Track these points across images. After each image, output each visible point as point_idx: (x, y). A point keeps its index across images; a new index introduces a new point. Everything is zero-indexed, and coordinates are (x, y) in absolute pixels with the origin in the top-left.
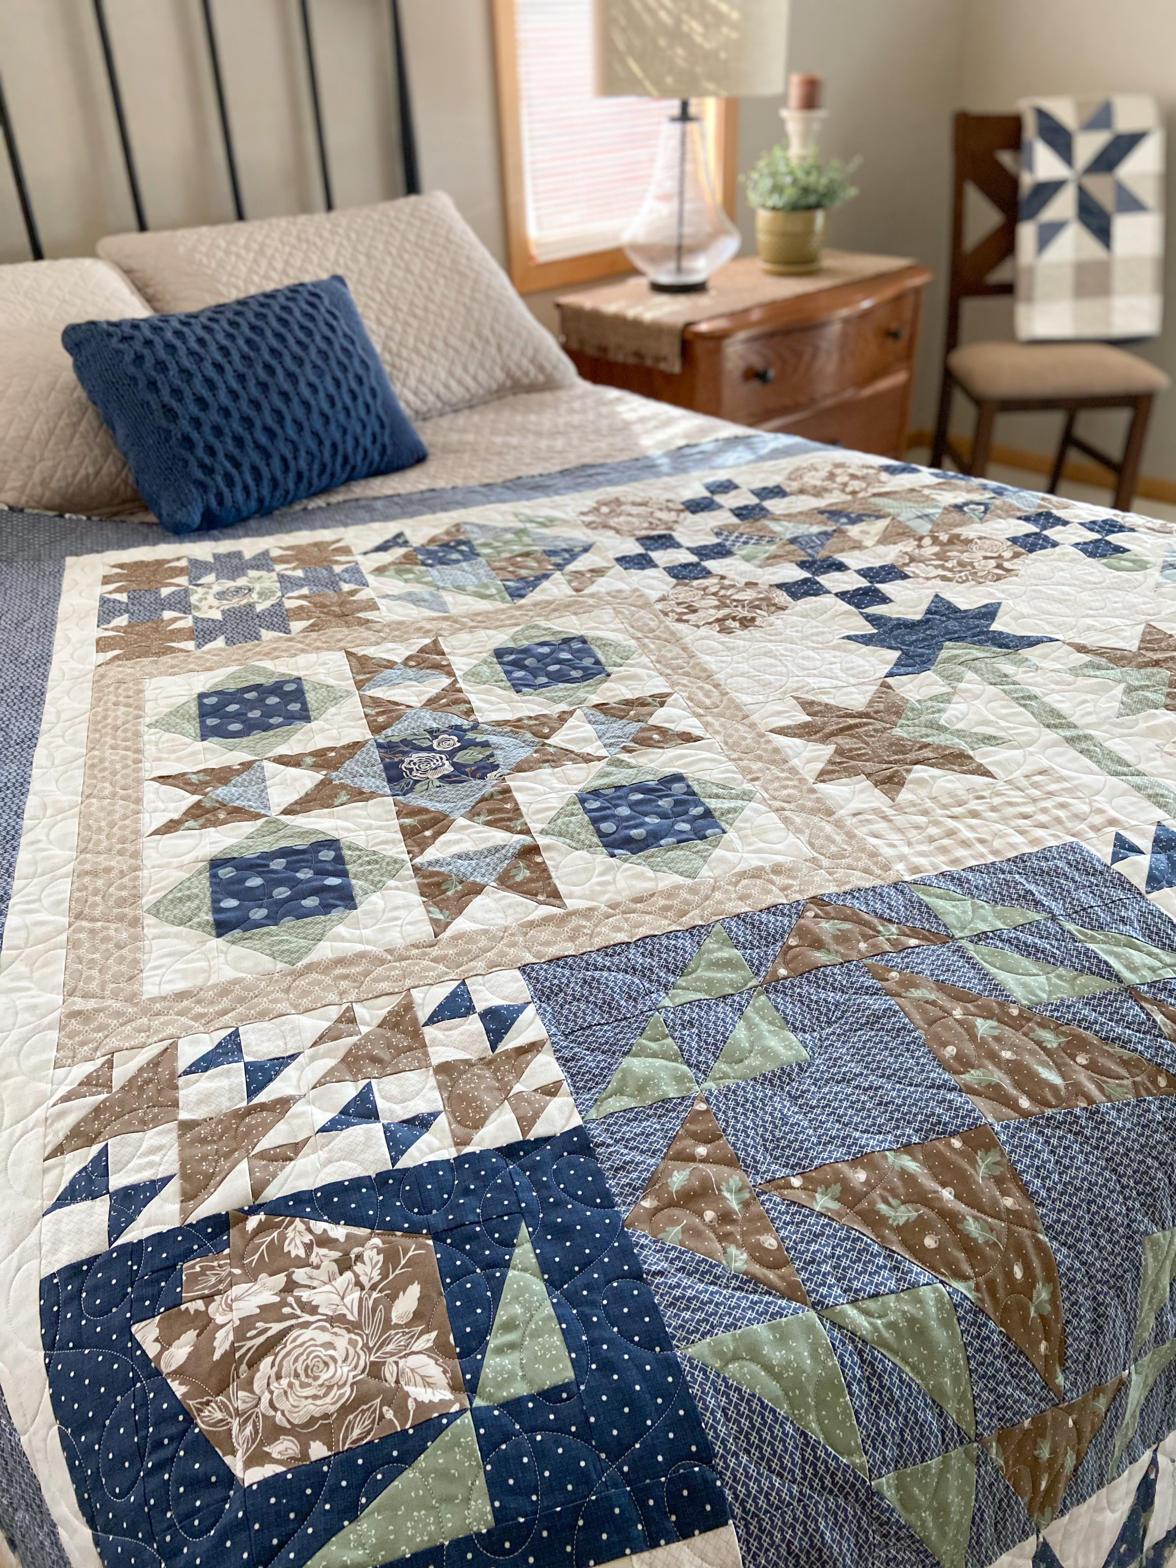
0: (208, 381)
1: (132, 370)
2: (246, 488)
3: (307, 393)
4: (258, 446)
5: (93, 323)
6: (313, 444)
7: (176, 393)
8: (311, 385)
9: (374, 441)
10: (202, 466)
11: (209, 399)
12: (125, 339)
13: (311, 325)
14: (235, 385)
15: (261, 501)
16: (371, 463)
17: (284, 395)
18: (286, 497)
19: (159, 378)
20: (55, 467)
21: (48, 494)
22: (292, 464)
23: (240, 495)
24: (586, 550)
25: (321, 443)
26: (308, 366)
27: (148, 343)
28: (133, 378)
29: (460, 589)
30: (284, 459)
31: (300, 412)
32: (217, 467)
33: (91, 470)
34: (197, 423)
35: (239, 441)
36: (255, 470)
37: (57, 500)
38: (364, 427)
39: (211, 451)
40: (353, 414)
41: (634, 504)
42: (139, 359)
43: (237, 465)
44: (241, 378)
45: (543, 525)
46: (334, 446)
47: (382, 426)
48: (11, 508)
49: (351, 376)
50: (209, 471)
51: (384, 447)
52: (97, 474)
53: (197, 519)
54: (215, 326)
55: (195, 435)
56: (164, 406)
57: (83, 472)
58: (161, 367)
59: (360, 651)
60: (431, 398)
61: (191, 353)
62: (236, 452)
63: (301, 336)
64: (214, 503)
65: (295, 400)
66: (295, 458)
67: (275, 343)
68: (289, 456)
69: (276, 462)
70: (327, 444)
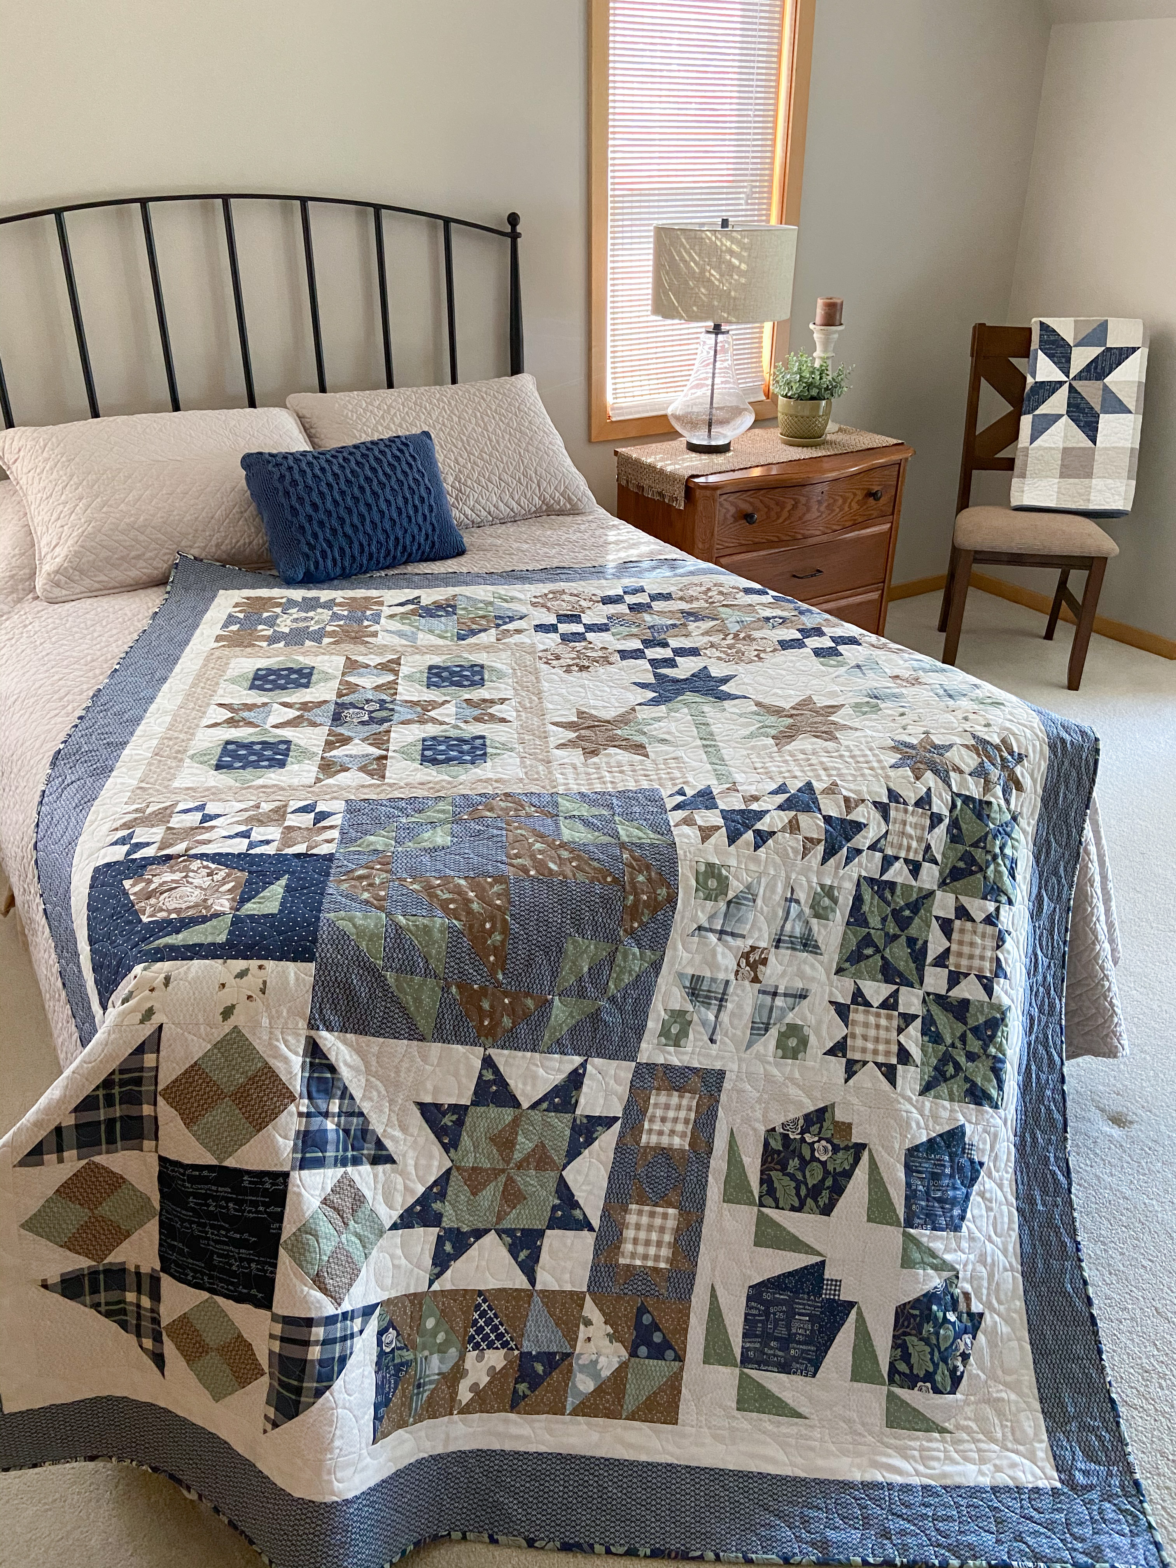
0: (321, 493)
1: (278, 485)
2: (334, 560)
3: (384, 507)
4: (345, 535)
5: (261, 453)
6: (382, 538)
7: (300, 499)
8: (387, 501)
9: (426, 539)
10: (308, 544)
11: (320, 505)
12: (277, 465)
13: (396, 464)
14: (338, 498)
15: (343, 568)
16: (423, 553)
17: (368, 505)
18: (361, 568)
19: (292, 490)
20: (226, 536)
21: (219, 552)
22: (366, 549)
23: (329, 563)
24: (521, 618)
25: (388, 537)
26: (388, 490)
27: (290, 468)
28: (277, 489)
29: (431, 631)
30: (361, 545)
31: (377, 518)
32: (318, 546)
33: (247, 541)
34: (310, 518)
35: (334, 531)
36: (342, 550)
37: (224, 556)
38: (420, 530)
39: (315, 536)
40: (413, 520)
41: (571, 595)
42: (282, 477)
43: (331, 546)
44: (342, 493)
45: (506, 601)
46: (397, 539)
47: (434, 530)
48: (195, 558)
49: (416, 497)
50: (312, 548)
51: (433, 543)
52: (250, 543)
53: (301, 576)
54: (334, 461)
55: (307, 526)
56: (291, 507)
57: (242, 542)
58: (294, 483)
59: (353, 658)
60: (484, 513)
61: (315, 476)
62: (331, 538)
63: (388, 470)
64: (312, 567)
65: (375, 508)
66: (369, 545)
67: (369, 473)
68: (365, 543)
69: (356, 545)
70: (392, 538)
